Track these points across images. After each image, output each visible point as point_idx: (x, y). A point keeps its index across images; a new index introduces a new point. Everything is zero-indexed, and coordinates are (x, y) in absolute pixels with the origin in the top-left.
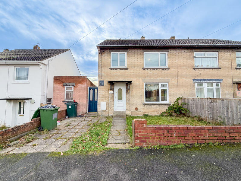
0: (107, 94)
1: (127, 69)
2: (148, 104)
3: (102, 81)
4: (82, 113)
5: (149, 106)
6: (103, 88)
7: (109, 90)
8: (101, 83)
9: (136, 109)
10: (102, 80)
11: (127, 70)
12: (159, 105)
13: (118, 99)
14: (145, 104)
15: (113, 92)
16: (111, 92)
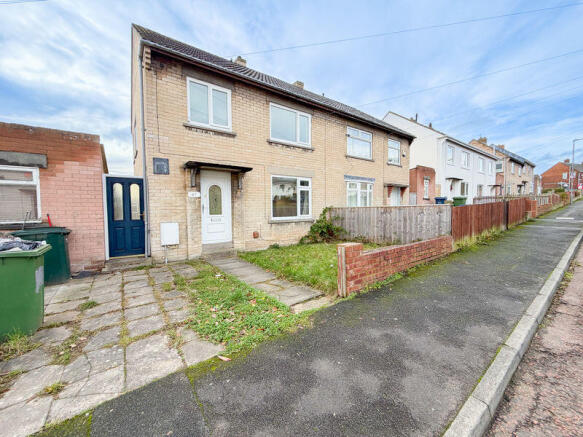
0: (178, 199)
1: (232, 136)
2: (278, 223)
3: (161, 160)
4: (89, 264)
5: (279, 227)
6: (165, 182)
7: (185, 187)
8: (161, 167)
9: (256, 236)
10: (161, 156)
11: (232, 139)
12: (297, 223)
13: (211, 214)
14: (272, 223)
15: (198, 194)
16: (192, 194)
